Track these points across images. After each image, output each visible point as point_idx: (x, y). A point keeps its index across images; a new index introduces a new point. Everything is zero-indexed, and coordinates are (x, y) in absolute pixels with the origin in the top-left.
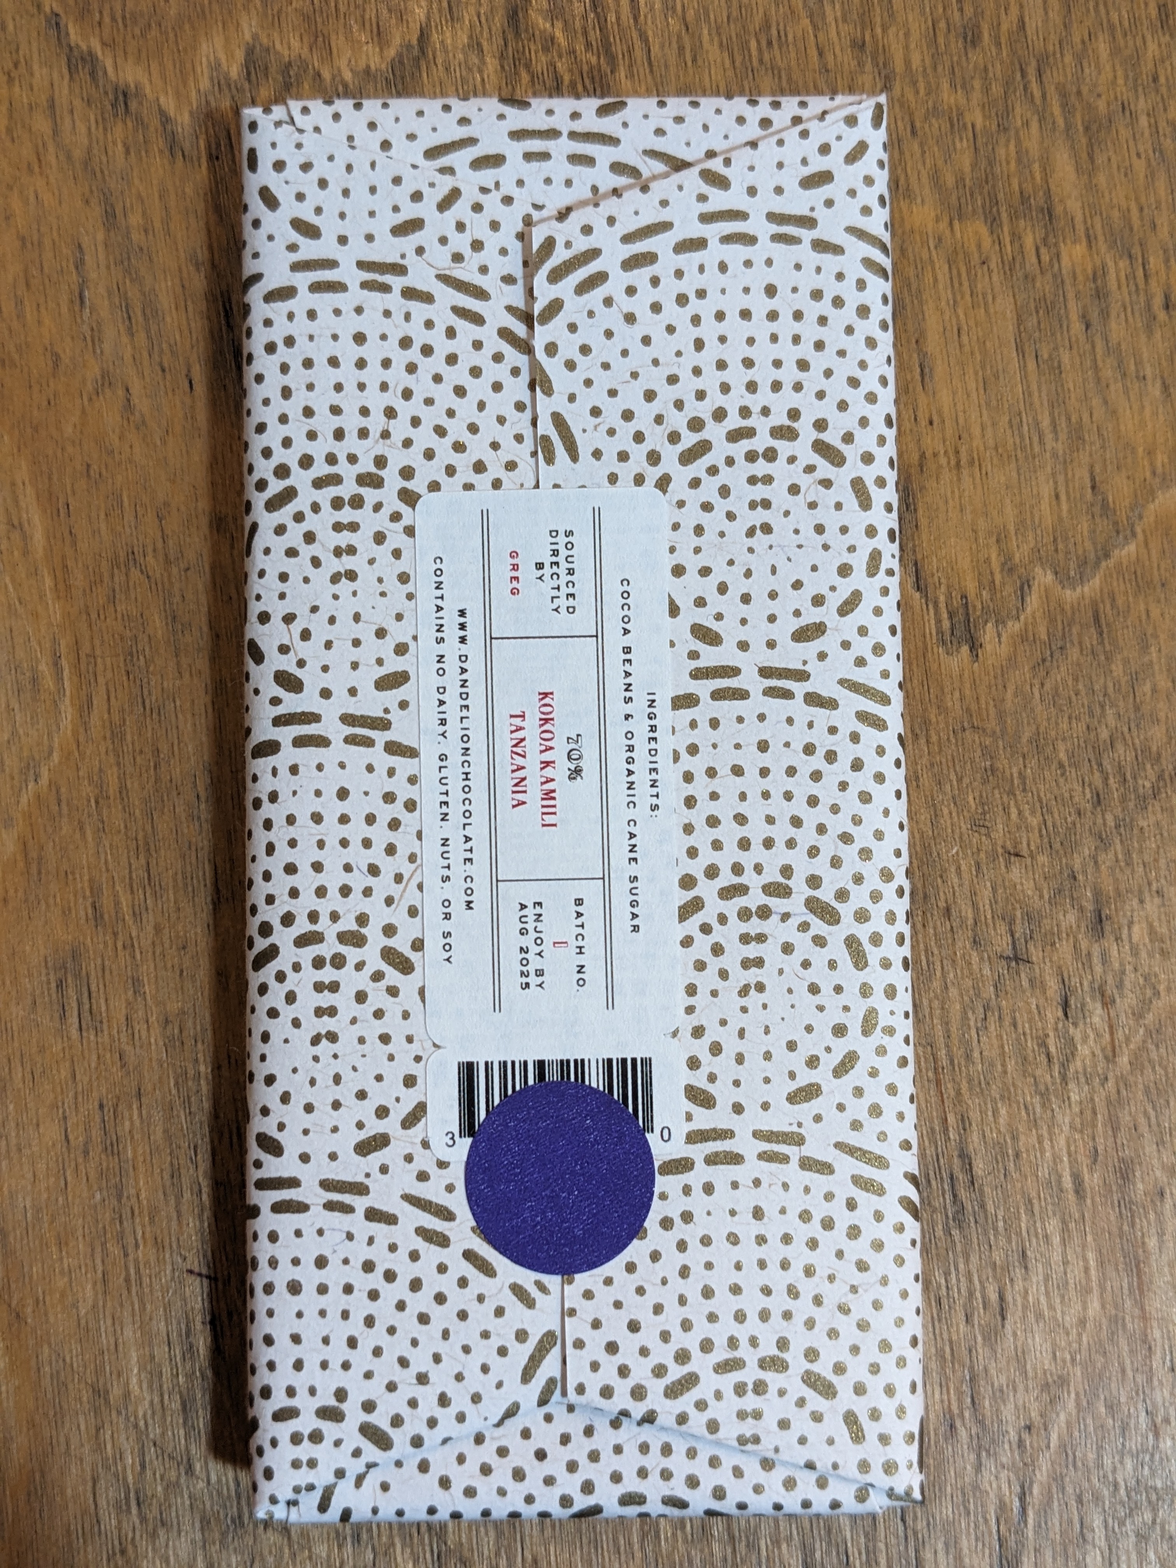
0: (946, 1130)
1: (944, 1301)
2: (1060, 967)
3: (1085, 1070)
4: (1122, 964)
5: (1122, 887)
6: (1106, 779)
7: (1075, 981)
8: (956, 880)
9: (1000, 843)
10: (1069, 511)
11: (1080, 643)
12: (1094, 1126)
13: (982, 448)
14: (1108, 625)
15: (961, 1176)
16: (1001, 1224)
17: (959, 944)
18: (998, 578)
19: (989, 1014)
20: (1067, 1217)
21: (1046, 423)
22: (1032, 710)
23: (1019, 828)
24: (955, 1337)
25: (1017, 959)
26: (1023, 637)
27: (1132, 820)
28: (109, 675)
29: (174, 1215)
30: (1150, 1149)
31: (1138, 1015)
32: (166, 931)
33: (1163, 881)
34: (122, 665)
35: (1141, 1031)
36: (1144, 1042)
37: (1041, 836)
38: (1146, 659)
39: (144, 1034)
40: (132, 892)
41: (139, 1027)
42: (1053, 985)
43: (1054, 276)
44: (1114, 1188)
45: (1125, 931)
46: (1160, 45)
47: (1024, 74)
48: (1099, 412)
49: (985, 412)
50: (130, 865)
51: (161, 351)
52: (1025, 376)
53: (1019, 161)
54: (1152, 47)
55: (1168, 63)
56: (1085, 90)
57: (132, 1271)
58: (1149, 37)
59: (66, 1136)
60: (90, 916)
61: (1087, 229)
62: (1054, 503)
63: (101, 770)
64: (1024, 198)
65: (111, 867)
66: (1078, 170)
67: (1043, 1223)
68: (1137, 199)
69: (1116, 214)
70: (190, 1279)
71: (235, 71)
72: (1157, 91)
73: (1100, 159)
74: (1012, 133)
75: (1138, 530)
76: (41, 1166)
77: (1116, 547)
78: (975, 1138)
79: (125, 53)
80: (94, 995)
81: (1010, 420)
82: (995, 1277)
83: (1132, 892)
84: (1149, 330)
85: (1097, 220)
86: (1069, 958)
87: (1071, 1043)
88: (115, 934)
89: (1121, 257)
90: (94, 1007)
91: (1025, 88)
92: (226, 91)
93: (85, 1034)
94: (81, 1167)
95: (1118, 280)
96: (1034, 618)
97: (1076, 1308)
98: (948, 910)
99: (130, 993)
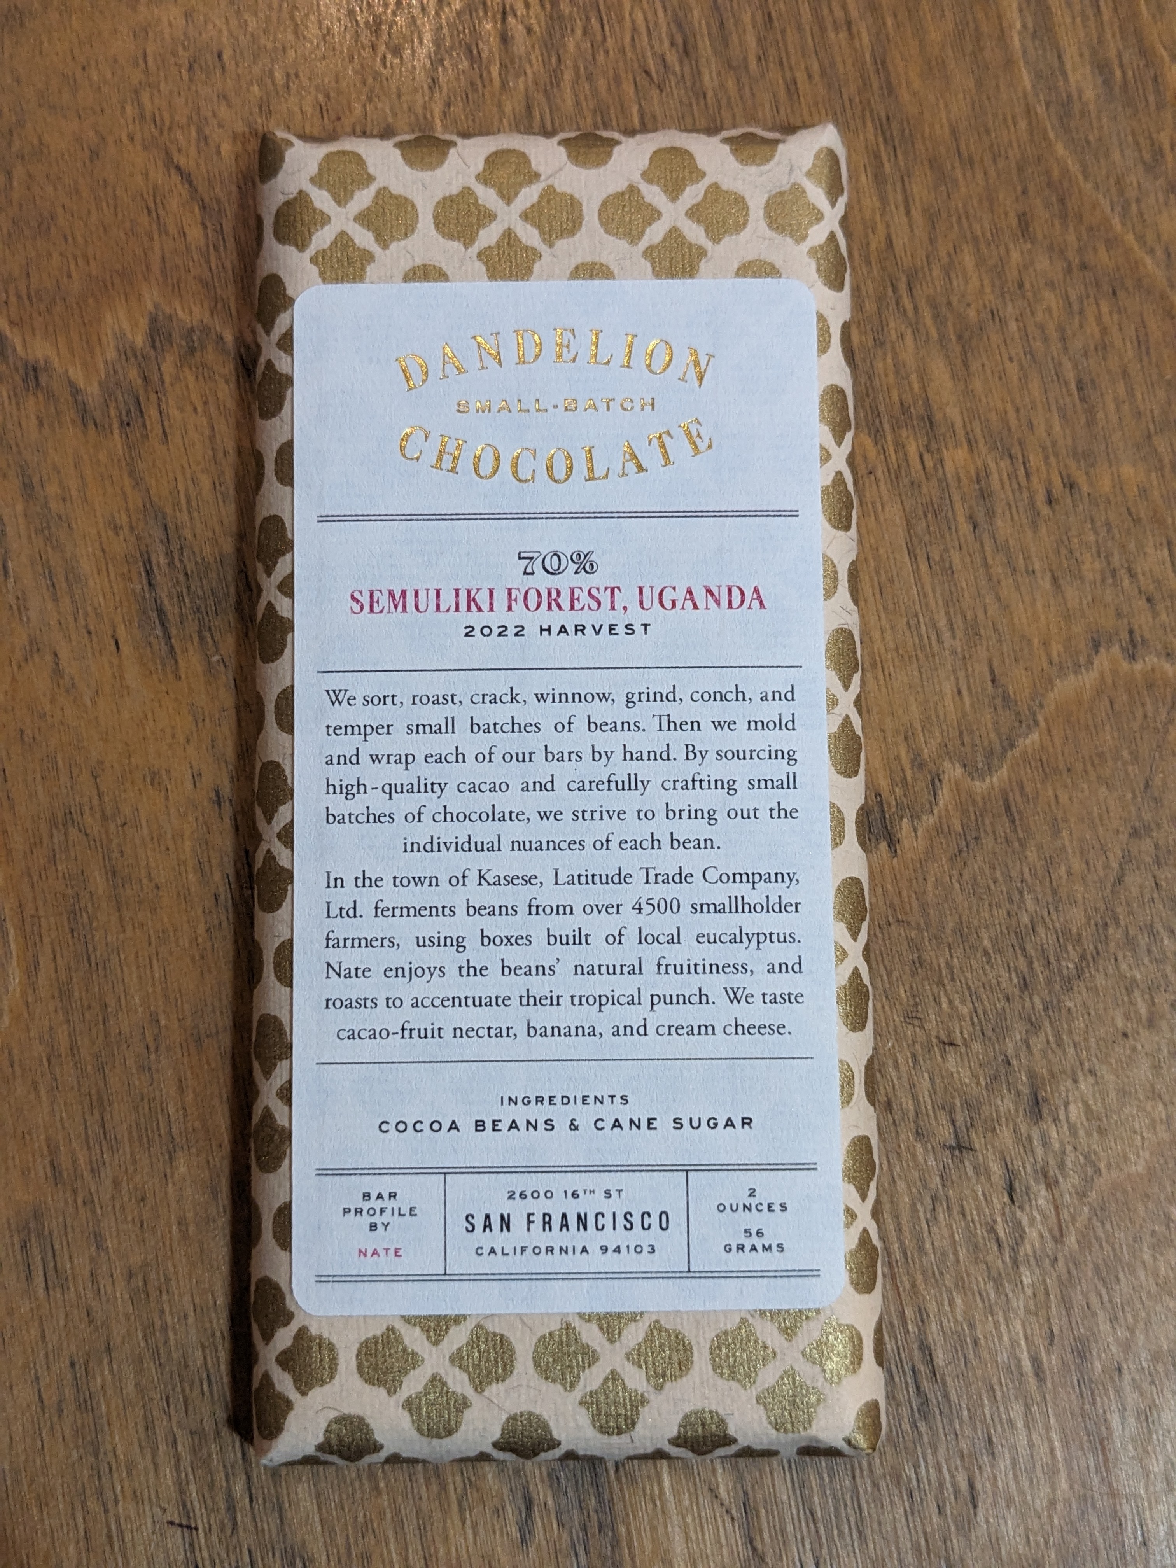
0: (904, 1323)
1: (916, 1494)
2: (1002, 1152)
3: (1035, 1252)
4: (1062, 1143)
5: (1055, 1069)
6: (1030, 964)
7: (1018, 1163)
8: (894, 1074)
9: (934, 1033)
10: (972, 705)
11: (994, 832)
12: (1049, 1307)
13: (883, 651)
14: (1019, 812)
15: (922, 1368)
16: (965, 1413)
17: (903, 1137)
18: (909, 774)
19: (937, 1205)
20: (1029, 1401)
21: (942, 623)
22: (954, 901)
23: (950, 1017)
24: (928, 1530)
25: (960, 1147)
26: (938, 830)
27: (1059, 1001)
28: (54, 934)
29: (151, 1466)
30: (1104, 1327)
31: (1082, 1195)
32: (124, 1184)
33: (1094, 1059)
34: (66, 924)
35: (1086, 1209)
36: (1090, 1219)
37: (973, 1024)
38: (1059, 843)
39: (109, 1289)
40: (89, 1148)
41: (104, 1283)
42: (996, 1169)
43: (939, 480)
44: (1073, 1367)
45: (1062, 1112)
46: (1022, 253)
47: (895, 290)
48: (993, 609)
49: (883, 615)
50: (85, 1121)
51: (86, 615)
52: (919, 579)
53: (897, 372)
54: (1015, 256)
55: (1031, 270)
56: (955, 300)
57: (113, 1527)
58: (1011, 246)
59: (40, 1397)
60: (49, 1175)
61: (967, 433)
62: (957, 698)
63: (51, 1028)
64: (904, 408)
65: (66, 1125)
66: (954, 377)
67: (1006, 1408)
68: (1013, 401)
69: (993, 417)
70: (172, 1530)
71: (140, 340)
72: (1024, 298)
73: (975, 366)
74: (888, 346)
75: (1040, 718)
76: (17, 1428)
77: (1020, 736)
78: (934, 1327)
79: (33, 330)
80: (57, 1253)
81: (908, 622)
82: (963, 1466)
83: (1065, 1072)
84: (1035, 526)
85: (976, 424)
86: (1009, 1142)
87: (1018, 1225)
88: (75, 1192)
89: (1002, 459)
90: (59, 1265)
91: (898, 304)
92: (133, 360)
93: (51, 1292)
94: (57, 1427)
95: (1001, 480)
96: (947, 810)
97: (1045, 1490)
98: (889, 1104)
99: (93, 1248)
